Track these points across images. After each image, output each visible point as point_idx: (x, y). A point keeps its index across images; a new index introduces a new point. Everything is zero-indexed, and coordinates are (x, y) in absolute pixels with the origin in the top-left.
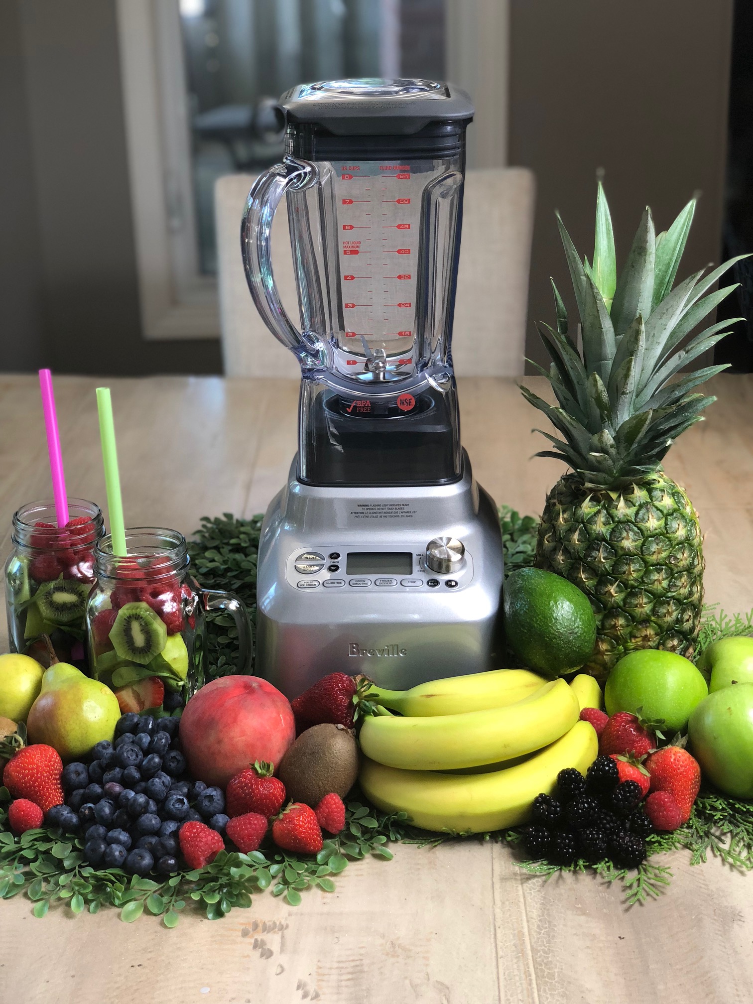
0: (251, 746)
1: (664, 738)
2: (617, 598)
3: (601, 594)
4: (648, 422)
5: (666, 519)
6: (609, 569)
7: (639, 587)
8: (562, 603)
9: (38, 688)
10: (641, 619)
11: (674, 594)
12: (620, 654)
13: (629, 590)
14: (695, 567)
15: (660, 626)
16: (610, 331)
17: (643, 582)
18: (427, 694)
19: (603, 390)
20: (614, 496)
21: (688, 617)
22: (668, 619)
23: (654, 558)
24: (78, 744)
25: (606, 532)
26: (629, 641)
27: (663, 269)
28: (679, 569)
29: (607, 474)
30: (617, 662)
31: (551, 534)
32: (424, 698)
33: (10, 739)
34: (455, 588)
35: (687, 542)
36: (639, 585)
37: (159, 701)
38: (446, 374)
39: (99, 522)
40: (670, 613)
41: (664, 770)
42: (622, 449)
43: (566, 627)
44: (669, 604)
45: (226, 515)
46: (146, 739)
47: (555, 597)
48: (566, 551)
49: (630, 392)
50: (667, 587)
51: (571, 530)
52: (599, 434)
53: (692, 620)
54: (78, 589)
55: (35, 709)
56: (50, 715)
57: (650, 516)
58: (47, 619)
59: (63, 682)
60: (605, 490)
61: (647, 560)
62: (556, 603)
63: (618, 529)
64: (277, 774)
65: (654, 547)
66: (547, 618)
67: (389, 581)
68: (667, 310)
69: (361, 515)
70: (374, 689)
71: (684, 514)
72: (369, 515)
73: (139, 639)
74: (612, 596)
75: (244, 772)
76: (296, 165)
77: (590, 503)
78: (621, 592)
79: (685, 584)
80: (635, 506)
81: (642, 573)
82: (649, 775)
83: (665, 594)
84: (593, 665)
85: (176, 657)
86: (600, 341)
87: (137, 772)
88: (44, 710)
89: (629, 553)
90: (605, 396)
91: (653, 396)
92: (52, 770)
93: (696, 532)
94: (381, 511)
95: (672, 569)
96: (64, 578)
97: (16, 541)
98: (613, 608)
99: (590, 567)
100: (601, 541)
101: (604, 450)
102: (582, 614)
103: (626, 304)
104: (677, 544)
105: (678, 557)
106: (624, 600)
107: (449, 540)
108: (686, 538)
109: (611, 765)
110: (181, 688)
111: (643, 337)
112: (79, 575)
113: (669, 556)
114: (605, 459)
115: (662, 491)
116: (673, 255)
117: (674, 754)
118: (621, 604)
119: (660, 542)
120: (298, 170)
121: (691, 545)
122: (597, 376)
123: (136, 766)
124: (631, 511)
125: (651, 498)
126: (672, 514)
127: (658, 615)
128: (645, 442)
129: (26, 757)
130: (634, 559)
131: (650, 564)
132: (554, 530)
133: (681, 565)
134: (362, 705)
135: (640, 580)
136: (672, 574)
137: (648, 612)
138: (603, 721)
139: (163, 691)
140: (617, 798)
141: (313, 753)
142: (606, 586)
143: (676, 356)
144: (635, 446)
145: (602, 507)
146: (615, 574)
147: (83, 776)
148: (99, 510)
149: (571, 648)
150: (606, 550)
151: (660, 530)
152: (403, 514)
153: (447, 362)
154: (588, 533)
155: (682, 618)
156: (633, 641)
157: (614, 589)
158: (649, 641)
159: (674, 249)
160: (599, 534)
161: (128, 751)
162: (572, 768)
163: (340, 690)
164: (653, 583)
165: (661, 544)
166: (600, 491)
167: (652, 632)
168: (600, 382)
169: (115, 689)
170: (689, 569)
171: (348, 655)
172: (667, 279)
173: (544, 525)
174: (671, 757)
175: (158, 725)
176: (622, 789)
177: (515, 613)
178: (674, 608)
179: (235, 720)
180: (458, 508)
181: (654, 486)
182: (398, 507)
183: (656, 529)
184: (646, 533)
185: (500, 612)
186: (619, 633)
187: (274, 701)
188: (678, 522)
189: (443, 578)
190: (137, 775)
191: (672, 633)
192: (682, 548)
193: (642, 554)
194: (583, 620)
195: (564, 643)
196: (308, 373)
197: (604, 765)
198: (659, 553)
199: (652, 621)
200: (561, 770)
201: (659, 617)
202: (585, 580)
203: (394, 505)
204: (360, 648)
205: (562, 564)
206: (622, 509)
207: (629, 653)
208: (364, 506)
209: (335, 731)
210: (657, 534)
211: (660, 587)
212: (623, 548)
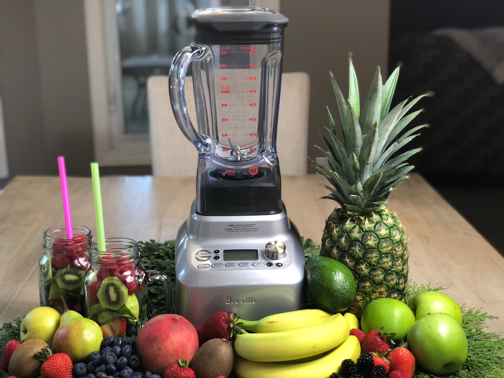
0: (176, 351)
1: (395, 344)
2: (366, 271)
3: (357, 270)
4: (380, 178)
5: (390, 230)
6: (361, 256)
7: (377, 266)
8: (339, 273)
9: (58, 324)
10: (378, 283)
11: (395, 269)
12: (367, 302)
13: (372, 267)
14: (405, 255)
15: (388, 287)
16: (359, 132)
17: (379, 263)
18: (270, 321)
19: (357, 162)
20: (362, 218)
21: (402, 282)
22: (392, 283)
23: (384, 250)
24: (81, 353)
25: (359, 237)
26: (372, 295)
27: (384, 102)
28: (397, 256)
29: (359, 207)
30: (366, 306)
31: (329, 239)
32: (268, 324)
33: (44, 350)
34: (281, 267)
35: (400, 242)
36: (377, 264)
37: (123, 331)
38: (273, 156)
39: (90, 236)
40: (393, 280)
41: (397, 359)
42: (366, 194)
43: (341, 285)
44: (392, 275)
45: (151, 240)
46: (118, 349)
47: (335, 270)
48: (338, 248)
49: (370, 163)
50: (391, 266)
51: (340, 237)
52: (356, 184)
53: (403, 284)
54: (78, 273)
55: (57, 335)
56: (66, 338)
57: (382, 228)
58: (62, 289)
59: (72, 320)
60: (358, 215)
61: (381, 251)
62: (335, 273)
63: (365, 235)
64: (190, 366)
65: (384, 245)
66: (331, 281)
67: (247, 264)
68: (388, 121)
69: (230, 230)
70: (240, 321)
71: (399, 228)
72: (234, 230)
73: (113, 296)
74: (363, 271)
75: (173, 365)
76: (196, 47)
77: (350, 222)
78: (368, 268)
79: (400, 264)
80: (374, 223)
81: (378, 258)
82: (389, 362)
83: (390, 269)
84: (353, 308)
85: (132, 306)
86: (354, 138)
87: (114, 367)
88: (62, 335)
89: (372, 248)
90: (358, 165)
91: (381, 166)
92: (67, 366)
93: (405, 237)
94: (241, 228)
95: (393, 256)
96: (70, 267)
97: (44, 246)
98: (364, 277)
99: (351, 256)
100: (357, 242)
101: (357, 194)
102: (349, 279)
103: (367, 119)
104: (396, 243)
105: (397, 250)
106: (369, 273)
107: (276, 242)
108: (400, 240)
109: (370, 357)
110: (136, 323)
111: (377, 134)
112: (79, 265)
113: (392, 249)
114: (358, 199)
115: (387, 215)
116: (389, 95)
117: (402, 351)
118: (368, 274)
119: (387, 242)
120: (198, 49)
121: (402, 244)
122: (354, 154)
123: (113, 363)
124: (372, 226)
125: (382, 219)
126: (393, 227)
127: (387, 280)
128: (378, 190)
129: (53, 359)
130: (374, 251)
131: (382, 253)
132: (331, 237)
133: (398, 254)
134: (235, 328)
135: (377, 262)
136: (394, 259)
137: (382, 279)
138: (362, 336)
139: (126, 325)
140: (374, 374)
141: (210, 354)
142: (360, 265)
143: (393, 145)
144: (373, 192)
145: (356, 224)
146: (364, 259)
147: (84, 370)
148: (90, 231)
149: (344, 297)
150: (360, 246)
151: (387, 235)
152: (252, 230)
153: (274, 150)
154: (349, 237)
155: (399, 282)
156: (374, 294)
157: (364, 267)
158: (382, 294)
159: (389, 92)
160: (355, 238)
161: (109, 355)
162: (349, 359)
163: (223, 320)
164: (384, 263)
165: (388, 243)
166: (355, 216)
167: (384, 290)
168: (355, 158)
169: (100, 325)
170: (402, 256)
171: (226, 303)
172: (386, 107)
173: (325, 235)
174: (400, 353)
175: (124, 342)
176: (376, 370)
177: (313, 280)
178: (395, 277)
179: (168, 337)
180: (280, 226)
181: (383, 213)
182: (249, 226)
183: (385, 235)
184: (380, 237)
185: (305, 279)
186: (367, 290)
187: (188, 327)
188: (396, 231)
189: (274, 262)
190: (114, 368)
191: (394, 290)
192: (398, 245)
193: (378, 248)
194: (350, 282)
195: (340, 294)
196: (202, 156)
197: (366, 357)
198: (387, 248)
199: (384, 284)
200: (343, 360)
201: (387, 282)
202: (348, 262)
203: (247, 225)
204: (231, 299)
205: (336, 254)
206: (367, 225)
207: (372, 301)
208: (232, 225)
209: (222, 342)
210: (385, 238)
211: (388, 266)
212: (368, 245)
